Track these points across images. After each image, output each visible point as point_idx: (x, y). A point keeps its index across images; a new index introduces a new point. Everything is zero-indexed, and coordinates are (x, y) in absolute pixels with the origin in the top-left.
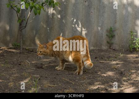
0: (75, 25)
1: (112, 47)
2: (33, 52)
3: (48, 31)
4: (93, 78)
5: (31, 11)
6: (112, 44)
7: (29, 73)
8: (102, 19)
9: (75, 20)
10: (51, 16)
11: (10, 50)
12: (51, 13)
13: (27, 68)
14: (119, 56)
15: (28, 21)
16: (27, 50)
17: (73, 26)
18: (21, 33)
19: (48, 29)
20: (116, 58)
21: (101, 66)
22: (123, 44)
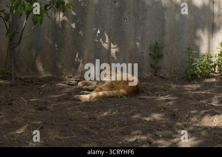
0: (99, 40)
1: (158, 74)
2: (31, 84)
3: (56, 49)
4: (128, 125)
5: (27, 18)
6: (159, 68)
7: (26, 118)
8: (141, 29)
9: (99, 32)
10: (60, 25)
12: (61, 20)
13: (22, 110)
14: (171, 87)
15: (23, 35)
16: (22, 80)
17: (97, 41)
18: (12, 53)
19: (56, 46)
20: (165, 90)
21: (141, 104)
22: (175, 69)
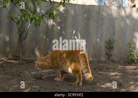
0: (74, 37)
1: (110, 59)
2: (32, 63)
3: (48, 42)
5: (31, 22)
6: (111, 55)
7: (29, 84)
8: (100, 31)
9: (74, 32)
10: (51, 27)
11: (9, 61)
12: (51, 24)
13: (26, 79)
14: (118, 67)
15: (28, 33)
16: (26, 61)
17: (73, 37)
18: (21, 44)
19: (48, 40)
20: (114, 69)
21: (100, 77)
22: (121, 56)
